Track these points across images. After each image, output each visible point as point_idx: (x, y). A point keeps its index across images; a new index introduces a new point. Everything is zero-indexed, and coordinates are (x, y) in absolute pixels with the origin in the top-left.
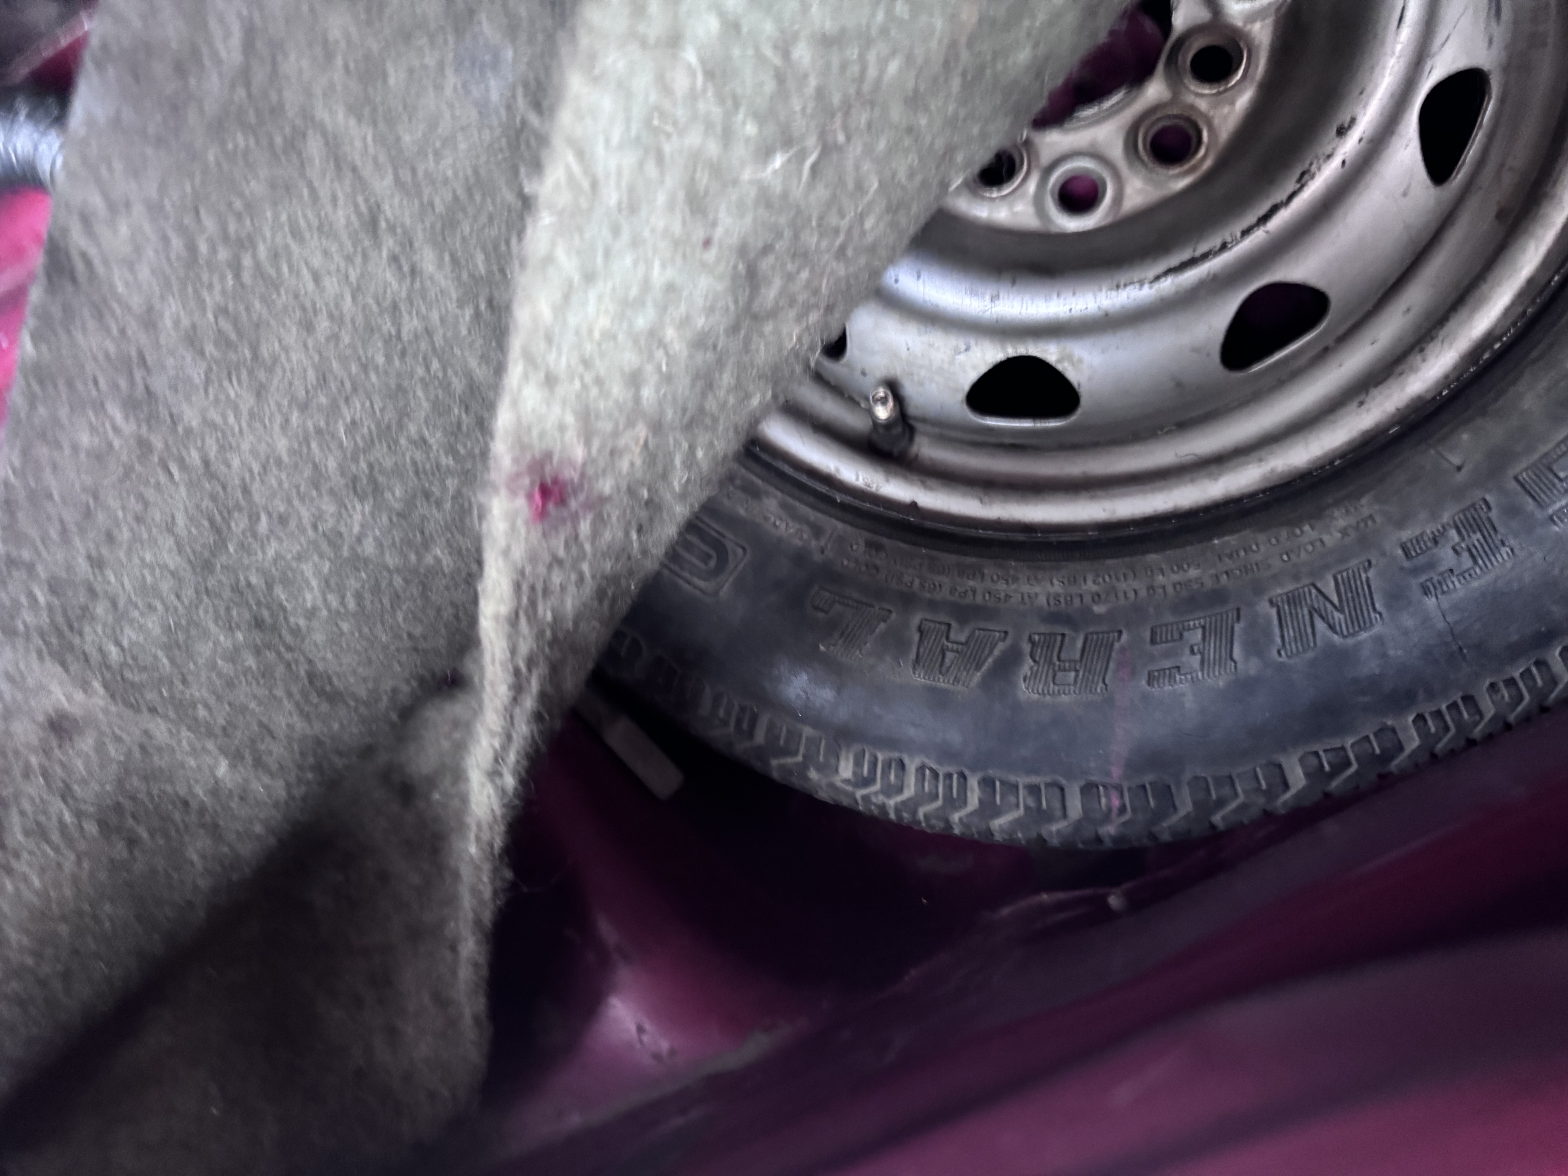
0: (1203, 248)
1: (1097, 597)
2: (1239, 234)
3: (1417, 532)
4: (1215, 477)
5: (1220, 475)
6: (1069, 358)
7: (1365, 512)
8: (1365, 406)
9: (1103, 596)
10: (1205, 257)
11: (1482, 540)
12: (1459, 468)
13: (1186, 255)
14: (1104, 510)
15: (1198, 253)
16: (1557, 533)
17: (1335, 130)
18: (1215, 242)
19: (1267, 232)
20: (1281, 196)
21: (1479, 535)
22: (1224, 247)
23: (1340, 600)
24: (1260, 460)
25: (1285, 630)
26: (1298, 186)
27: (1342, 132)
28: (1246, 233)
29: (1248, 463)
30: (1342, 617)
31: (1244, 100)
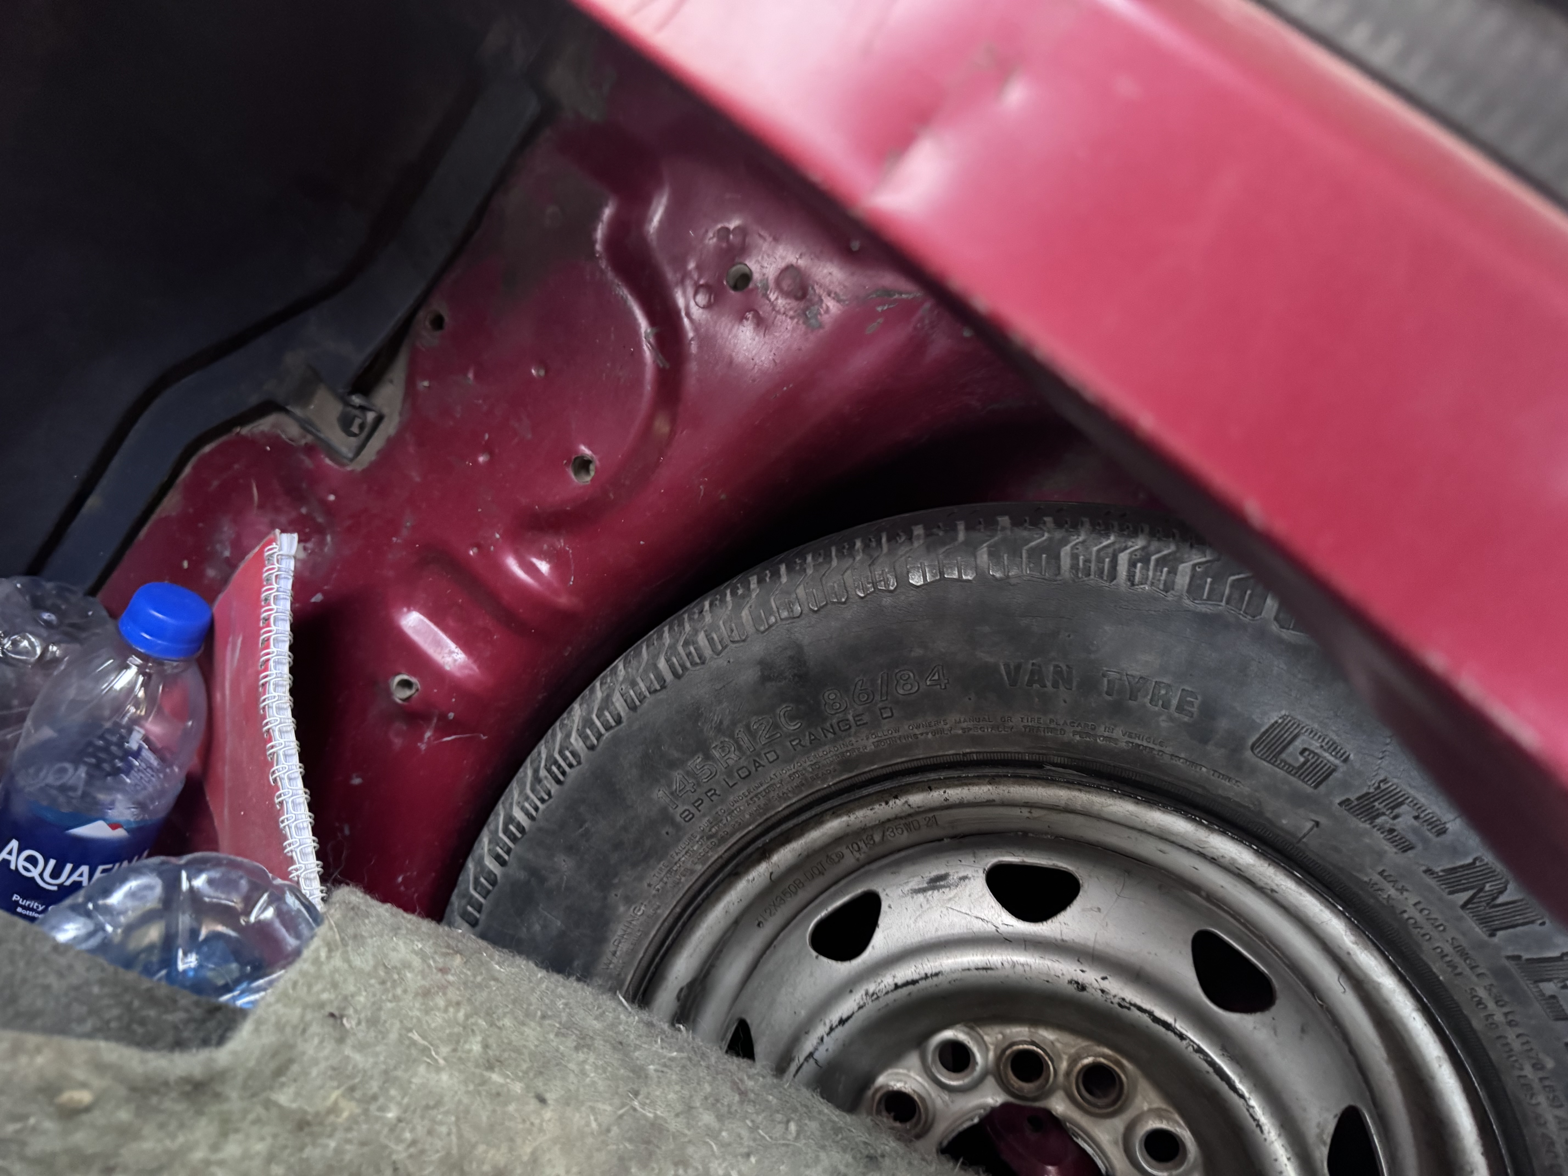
0: (1206, 1066)
1: (1538, 1066)
2: (1185, 1043)
3: (1385, 842)
4: (1377, 987)
5: (1374, 982)
6: (1320, 1136)
7: (1376, 878)
8: (1275, 888)
9: (1534, 1061)
10: (1212, 1064)
11: (1380, 800)
12: (1317, 824)
13: (1216, 1079)
14: (1440, 1066)
15: (1211, 1070)
16: (1355, 755)
17: (1081, 993)
18: (1197, 1058)
19: (1175, 1020)
20: (1145, 1018)
21: (1376, 804)
22: (1199, 1050)
23: (1472, 888)
24: (1349, 954)
25: (1516, 922)
26: (1132, 1008)
27: (1082, 988)
28: (1182, 1037)
29: (1356, 964)
30: (1488, 885)
31: (1047, 1035)
